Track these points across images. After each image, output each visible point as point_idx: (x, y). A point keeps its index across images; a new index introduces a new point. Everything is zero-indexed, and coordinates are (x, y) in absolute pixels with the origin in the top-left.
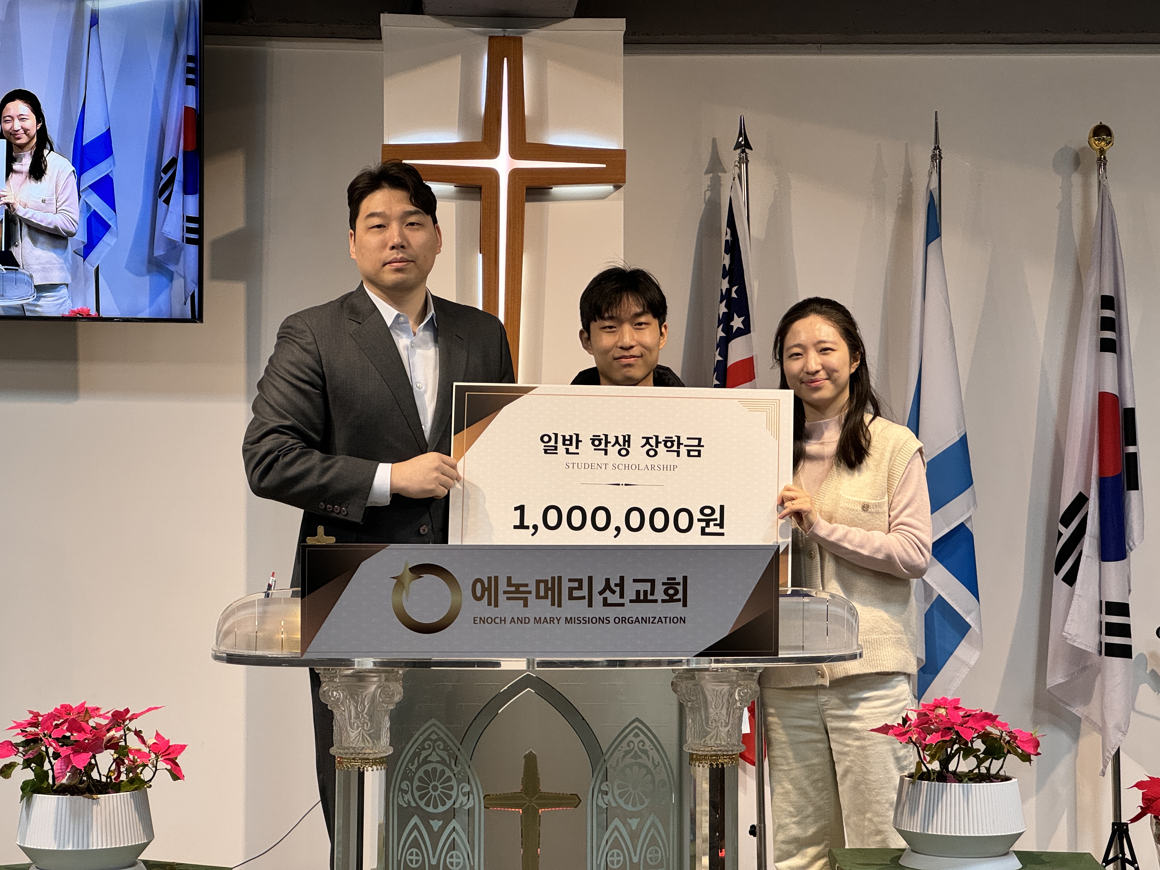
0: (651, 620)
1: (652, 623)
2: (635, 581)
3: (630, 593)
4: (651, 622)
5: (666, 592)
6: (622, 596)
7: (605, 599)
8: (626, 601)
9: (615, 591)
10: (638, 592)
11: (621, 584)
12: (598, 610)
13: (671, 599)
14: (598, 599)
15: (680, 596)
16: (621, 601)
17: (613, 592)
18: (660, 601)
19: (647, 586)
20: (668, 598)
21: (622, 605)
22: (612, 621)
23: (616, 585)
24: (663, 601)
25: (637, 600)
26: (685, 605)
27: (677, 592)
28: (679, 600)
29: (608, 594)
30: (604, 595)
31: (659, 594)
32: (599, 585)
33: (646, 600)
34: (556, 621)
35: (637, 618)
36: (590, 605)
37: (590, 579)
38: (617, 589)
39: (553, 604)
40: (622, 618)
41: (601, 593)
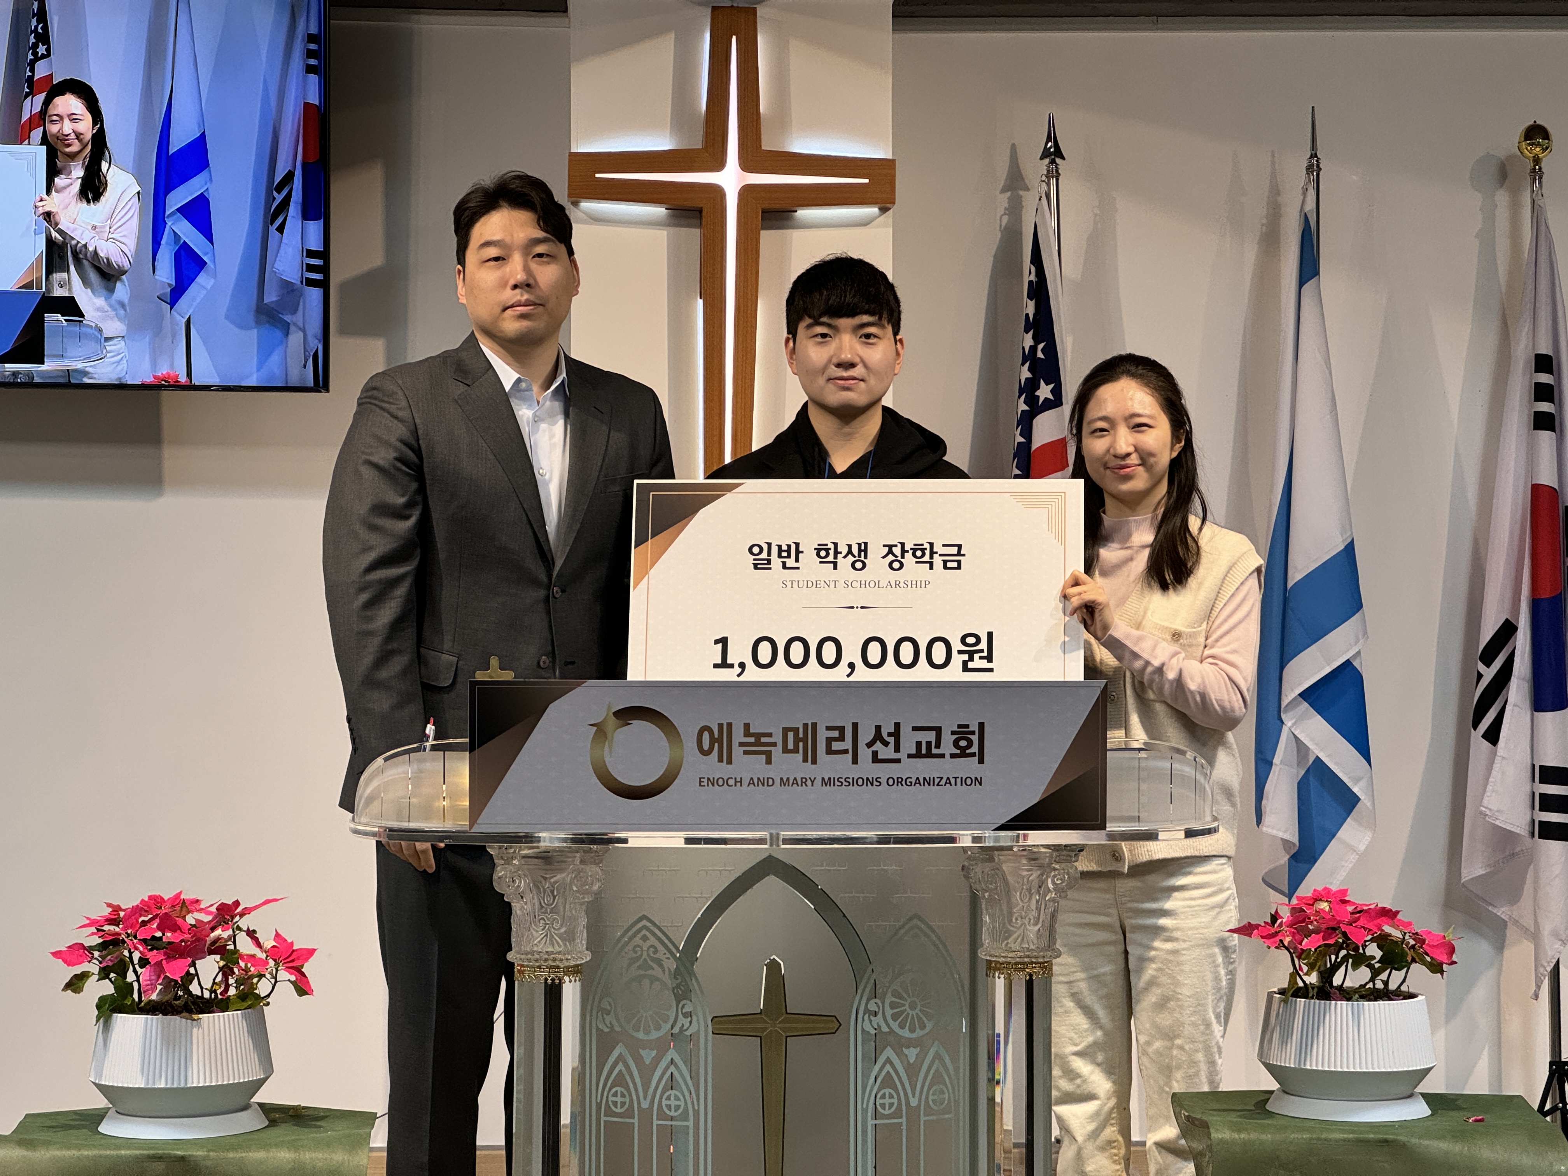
0: (937, 780)
1: (938, 785)
2: (915, 729)
3: (908, 745)
4: (936, 783)
5: (956, 744)
6: (897, 749)
7: (875, 753)
8: (902, 755)
9: (889, 743)
10: (919, 744)
11: (896, 734)
12: (866, 768)
13: (963, 753)
14: (865, 754)
15: (975, 749)
16: (896, 756)
17: (886, 744)
18: (948, 756)
19: (931, 736)
20: (958, 752)
21: (898, 761)
22: (884, 782)
23: (890, 735)
24: (953, 756)
25: (918, 755)
26: (981, 761)
27: (970, 743)
28: (973, 755)
29: (878, 746)
30: (874, 748)
31: (948, 747)
32: (867, 735)
33: (929, 755)
34: (809, 783)
35: (918, 778)
36: (855, 761)
37: (855, 726)
38: (891, 740)
39: (805, 760)
40: (898, 778)
41: (869, 745)
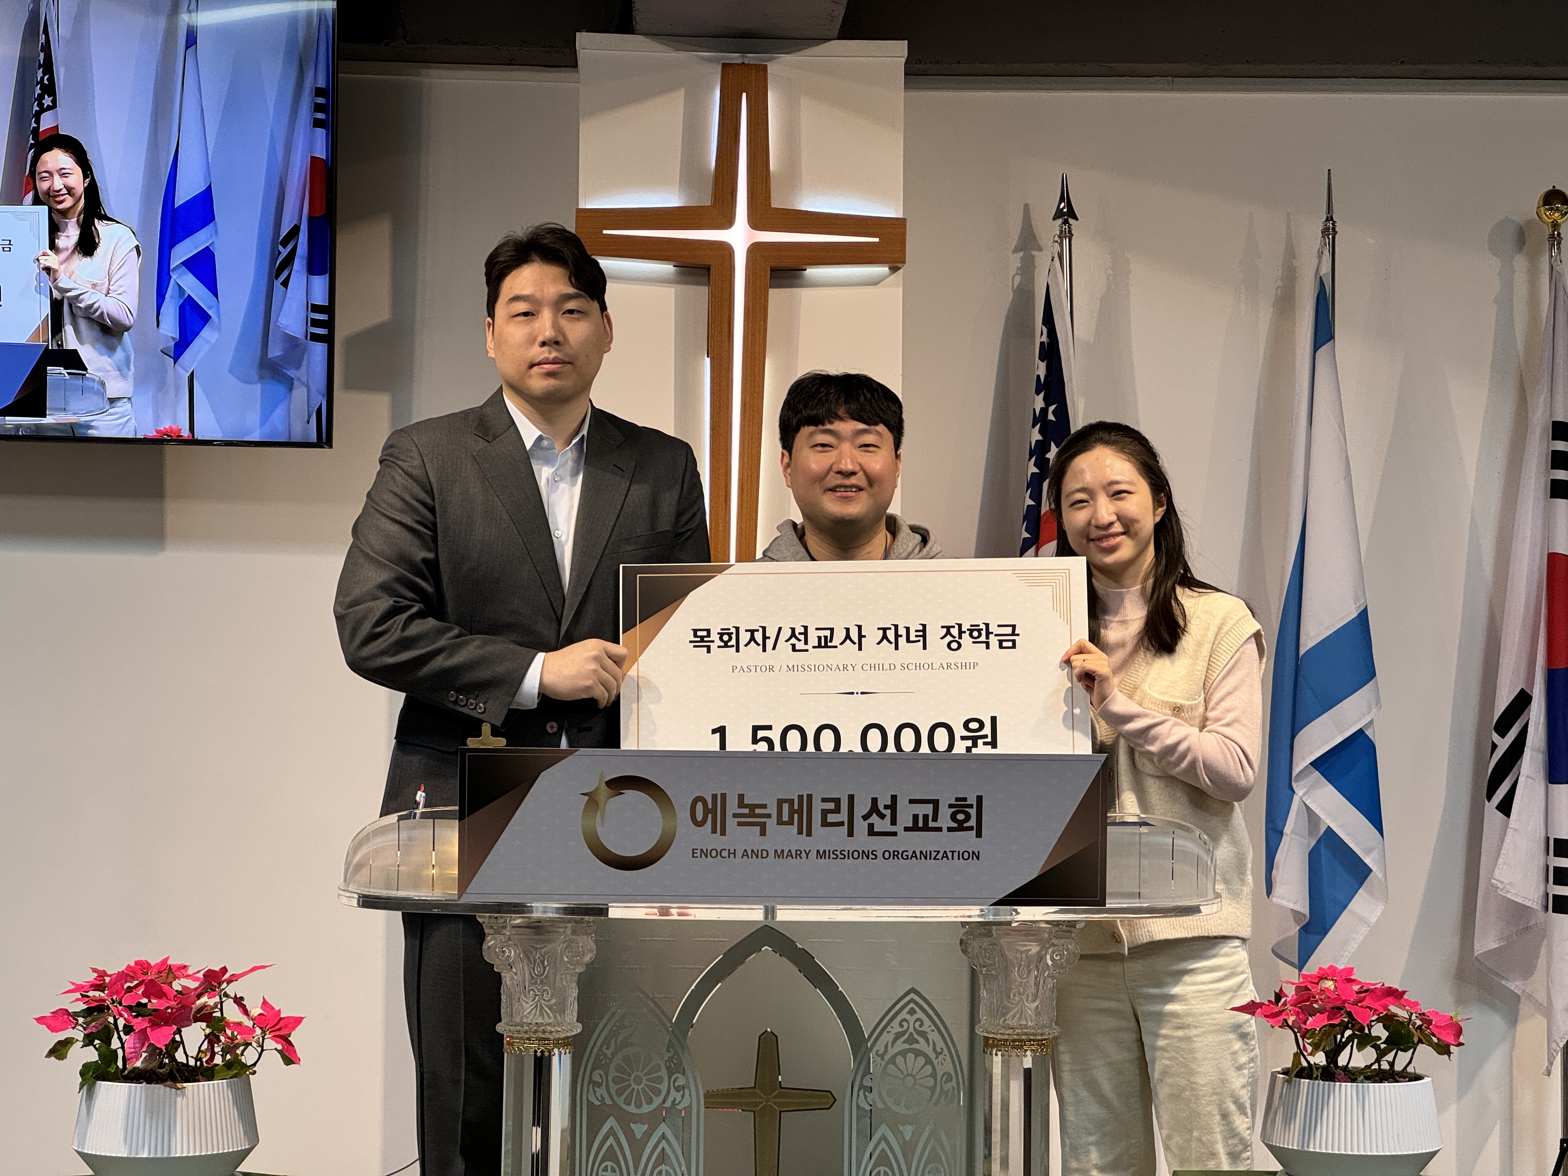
0: (934, 854)
1: (935, 859)
2: (912, 801)
3: (905, 818)
4: (933, 857)
5: (953, 817)
6: (894, 822)
7: (871, 826)
8: (899, 828)
9: (885, 816)
10: (916, 817)
11: (893, 806)
12: (862, 840)
13: (961, 827)
14: (861, 826)
15: (972, 822)
16: (893, 829)
17: (882, 816)
18: (945, 829)
19: (928, 809)
20: (956, 825)
21: (895, 834)
22: (880, 855)
23: (886, 807)
24: (950, 829)
25: (915, 828)
26: (979, 835)
27: (968, 817)
28: (971, 828)
29: (874, 818)
30: (870, 821)
31: (945, 820)
32: (862, 807)
33: (926, 828)
34: (804, 855)
35: (914, 852)
36: (851, 833)
37: (851, 798)
38: (888, 812)
39: (800, 832)
40: (894, 851)
41: (865, 817)
